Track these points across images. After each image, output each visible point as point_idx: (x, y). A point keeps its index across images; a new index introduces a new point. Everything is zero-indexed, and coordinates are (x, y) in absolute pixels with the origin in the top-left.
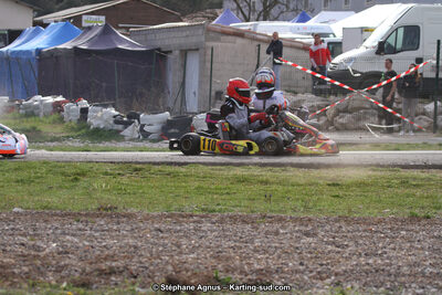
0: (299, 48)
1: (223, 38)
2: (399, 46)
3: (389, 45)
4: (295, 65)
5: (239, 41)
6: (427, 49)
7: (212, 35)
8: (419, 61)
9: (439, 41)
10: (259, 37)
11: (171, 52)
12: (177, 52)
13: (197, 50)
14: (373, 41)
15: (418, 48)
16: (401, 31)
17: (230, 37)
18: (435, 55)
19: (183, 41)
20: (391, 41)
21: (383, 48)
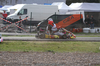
2: (23, 13)
6: (29, 14)
8: (27, 17)
9: (31, 13)
14: (17, 12)
15: (27, 14)
16: (23, 10)
18: (31, 16)
20: (21, 12)
21: (19, 14)
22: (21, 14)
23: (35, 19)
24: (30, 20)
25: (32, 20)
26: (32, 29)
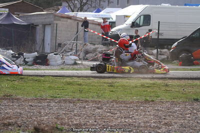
0: (96, 24)
1: (62, 19)
2: (141, 24)
3: (137, 23)
4: (94, 32)
5: (69, 21)
6: (154, 25)
7: (57, 18)
8: (150, 30)
9: (159, 22)
10: (78, 19)
11: (38, 25)
12: (41, 26)
13: (50, 24)
14: (129, 21)
15: (150, 25)
16: (142, 17)
17: (65, 19)
18: (157, 28)
19: (43, 20)
20: (138, 21)
21: (134, 25)
22: (139, 26)
23: (167, 34)
24: (157, 37)
25: (160, 37)
26: (161, 55)
